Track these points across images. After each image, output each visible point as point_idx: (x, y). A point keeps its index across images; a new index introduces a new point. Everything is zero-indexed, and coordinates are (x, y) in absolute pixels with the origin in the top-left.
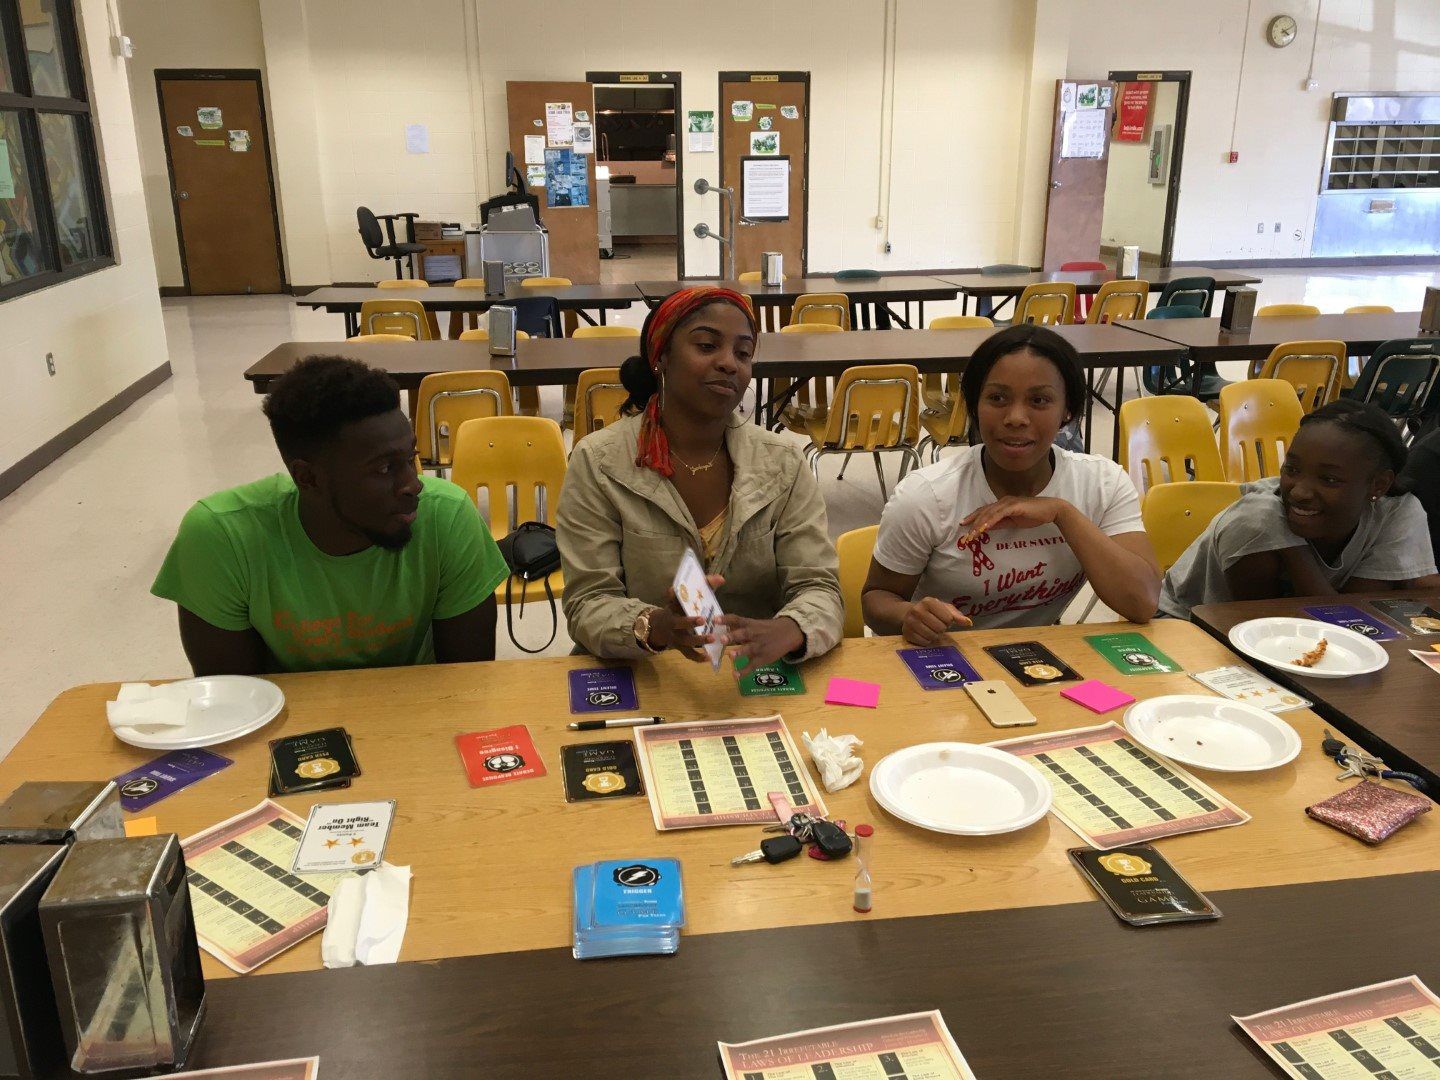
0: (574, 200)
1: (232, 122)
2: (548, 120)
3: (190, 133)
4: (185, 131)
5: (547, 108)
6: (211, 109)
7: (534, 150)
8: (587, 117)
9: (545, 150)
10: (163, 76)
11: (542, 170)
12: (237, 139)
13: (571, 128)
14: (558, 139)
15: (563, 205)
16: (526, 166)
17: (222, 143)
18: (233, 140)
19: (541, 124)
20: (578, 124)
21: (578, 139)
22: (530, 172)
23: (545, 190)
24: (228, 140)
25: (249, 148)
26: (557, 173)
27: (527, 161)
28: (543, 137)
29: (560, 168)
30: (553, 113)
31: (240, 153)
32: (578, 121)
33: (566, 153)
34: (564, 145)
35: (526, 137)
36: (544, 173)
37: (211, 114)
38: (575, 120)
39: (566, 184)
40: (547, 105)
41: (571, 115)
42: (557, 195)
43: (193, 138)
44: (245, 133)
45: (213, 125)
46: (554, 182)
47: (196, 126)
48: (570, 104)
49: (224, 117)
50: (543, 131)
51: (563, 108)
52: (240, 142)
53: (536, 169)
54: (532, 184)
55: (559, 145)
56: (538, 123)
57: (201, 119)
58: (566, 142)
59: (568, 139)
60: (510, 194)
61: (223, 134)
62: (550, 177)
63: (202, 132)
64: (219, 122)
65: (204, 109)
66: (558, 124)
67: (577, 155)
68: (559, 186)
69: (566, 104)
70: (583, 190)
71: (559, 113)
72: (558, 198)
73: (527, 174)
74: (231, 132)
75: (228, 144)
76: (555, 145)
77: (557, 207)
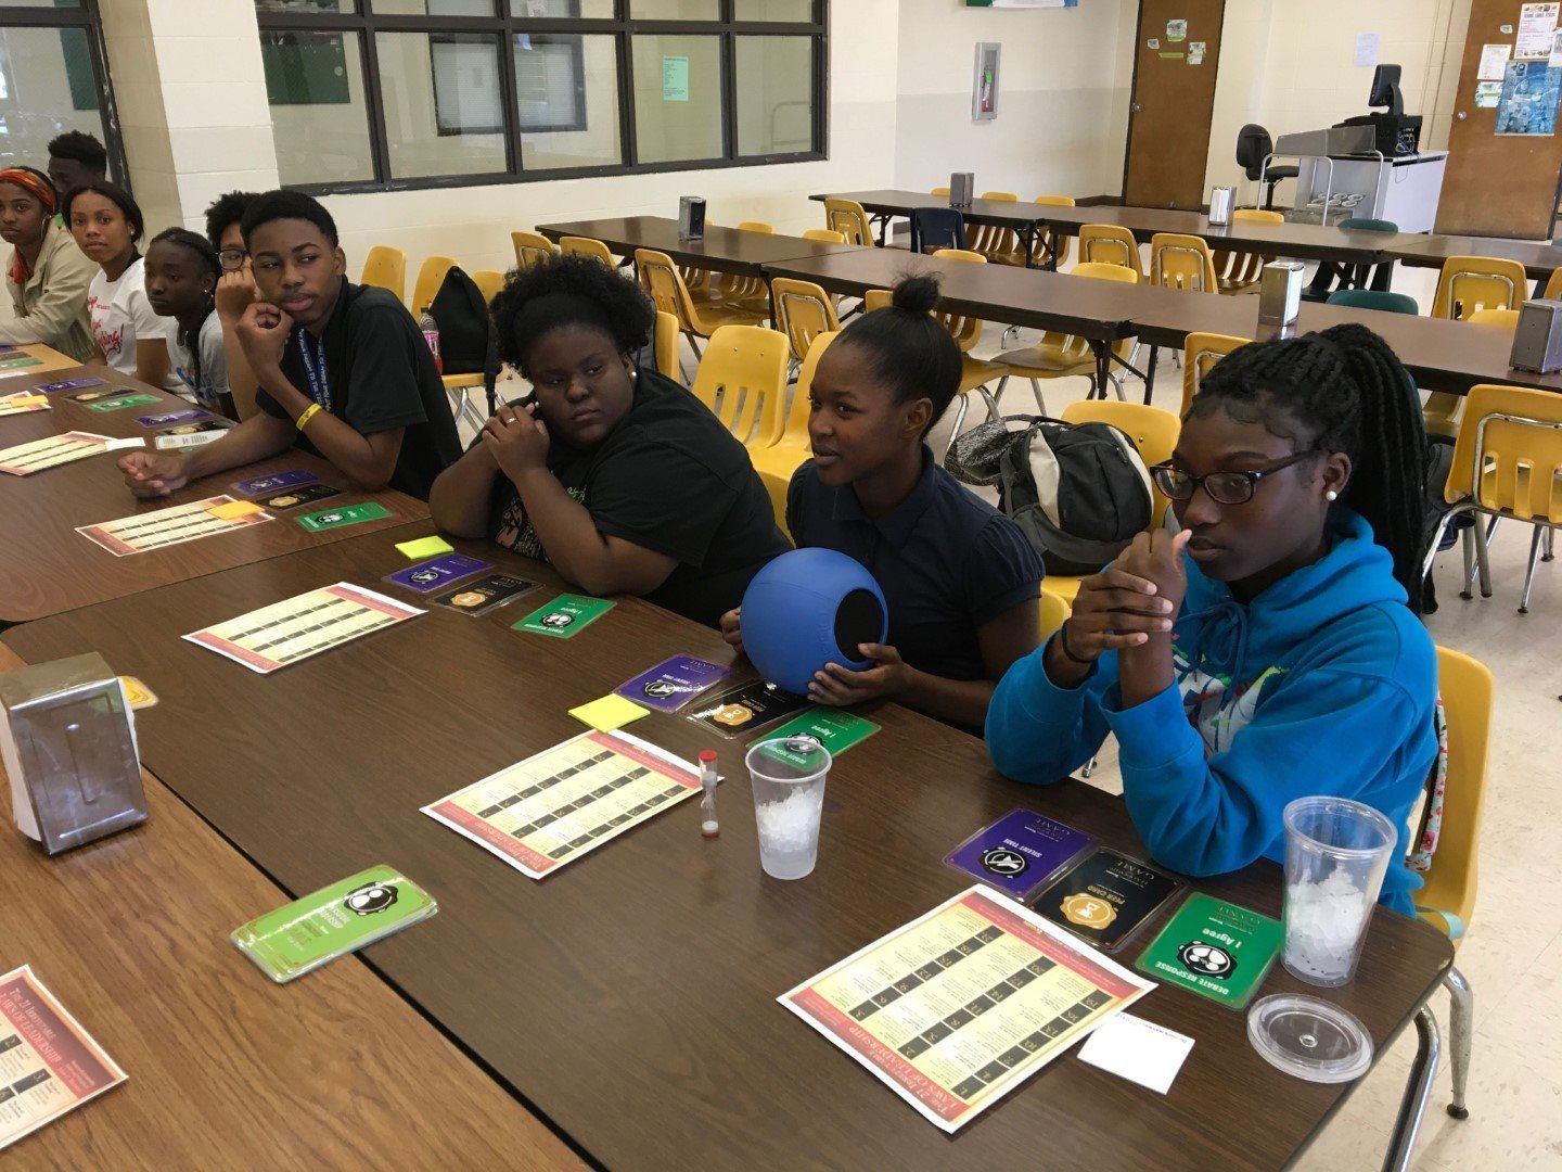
0: (1534, 127)
1: (1193, 35)
2: (1521, 25)
3: (1157, 46)
4: (1153, 44)
5: (1523, 13)
6: (1178, 21)
7: (1493, 62)
9: (1507, 64)
11: (1497, 89)
12: (1195, 52)
13: (1551, 34)
14: (1529, 49)
15: (1516, 132)
17: (1181, 55)
18: (1191, 52)
19: (1510, 31)
21: (1558, 49)
22: (1481, 89)
23: (1496, 112)
24: (1187, 52)
25: (1203, 60)
26: (1518, 92)
27: (1480, 76)
28: (1509, 47)
29: (1523, 86)
30: (1531, 16)
31: (1195, 67)
33: (1537, 68)
34: (1537, 56)
35: (1485, 47)
36: (1500, 91)
37: (1178, 26)
39: (1520, 104)
40: (1525, 6)
41: (1556, 19)
42: (1511, 119)
43: (1159, 51)
44: (1203, 45)
45: (1178, 38)
46: (1509, 102)
47: (1163, 37)
48: (1558, 5)
49: (1188, 30)
50: (1511, 39)
51: (1547, 9)
52: (1196, 57)
53: (1490, 86)
54: (1480, 105)
55: (1529, 57)
56: (1507, 29)
57: (1169, 32)
58: (1540, 53)
59: (1544, 48)
60: (1374, 114)
61: (1184, 47)
62: (1506, 96)
63: (1167, 45)
64: (1183, 34)
65: (1174, 22)
66: (1535, 31)
67: (1553, 69)
68: (1516, 107)
69: (1552, 5)
70: (1550, 115)
71: (1539, 16)
72: (1511, 123)
73: (1475, 92)
74: (1191, 44)
75: (1186, 57)
76: (1524, 57)
77: (1508, 134)
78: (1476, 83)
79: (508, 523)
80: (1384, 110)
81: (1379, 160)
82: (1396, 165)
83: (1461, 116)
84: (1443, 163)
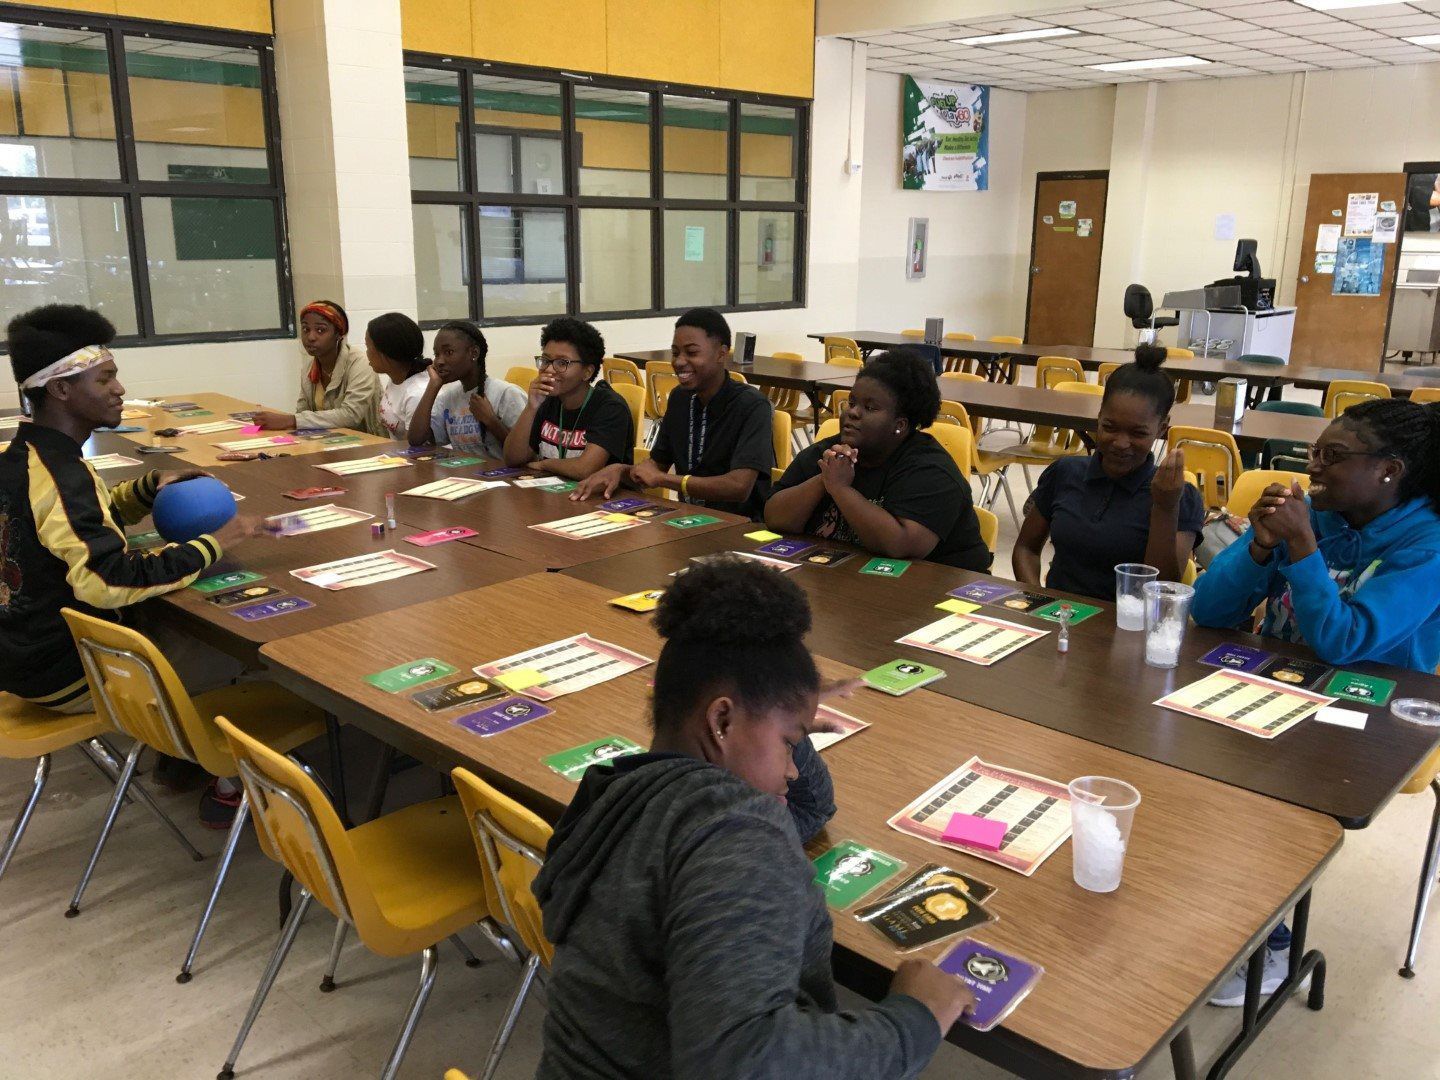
0: (1364, 288)
1: (1081, 213)
2: (1349, 210)
3: (1052, 222)
4: (1048, 220)
5: (1350, 200)
6: (1069, 202)
7: (1328, 238)
8: (1394, 207)
9: (1339, 239)
10: (1043, 177)
11: (1332, 258)
12: (1083, 226)
13: (1373, 217)
14: (1356, 228)
15: (1349, 292)
16: (1315, 254)
17: (1072, 229)
18: (1080, 227)
19: (1340, 214)
20: (1383, 215)
21: (1379, 229)
22: (1319, 259)
23: (1331, 277)
24: (1077, 226)
25: (1091, 233)
26: (1349, 261)
27: (1318, 249)
28: (1340, 227)
29: (1353, 257)
30: (1356, 203)
31: (1083, 238)
32: (1383, 210)
33: (1363, 244)
34: (1363, 235)
35: (1321, 226)
36: (1334, 261)
37: (1069, 206)
38: (1379, 209)
39: (1351, 271)
40: (1350, 195)
41: (1375, 206)
42: (1344, 282)
43: (1053, 225)
44: (1089, 221)
45: (1069, 215)
46: (1342, 269)
47: (1056, 215)
48: (1377, 195)
49: (1077, 209)
50: (1341, 221)
51: (1368, 198)
52: (1084, 229)
53: (1326, 257)
54: (1319, 271)
55: (1357, 234)
56: (1337, 213)
57: (1061, 211)
58: (1365, 232)
59: (1368, 228)
61: (1074, 223)
62: (1339, 265)
63: (1059, 221)
64: (1073, 212)
65: (1065, 203)
66: (1359, 214)
67: (1376, 244)
68: (1348, 273)
69: (1372, 195)
70: (1375, 279)
71: (1362, 203)
72: (1345, 286)
73: (1314, 261)
74: (1080, 220)
75: (1076, 230)
76: (1352, 234)
77: (1343, 294)
78: (1314, 254)
79: (827, 519)
80: (1245, 274)
81: (1244, 313)
82: (1258, 317)
83: (1305, 279)
84: (1292, 317)
